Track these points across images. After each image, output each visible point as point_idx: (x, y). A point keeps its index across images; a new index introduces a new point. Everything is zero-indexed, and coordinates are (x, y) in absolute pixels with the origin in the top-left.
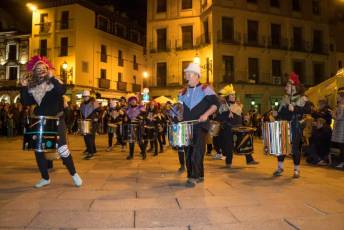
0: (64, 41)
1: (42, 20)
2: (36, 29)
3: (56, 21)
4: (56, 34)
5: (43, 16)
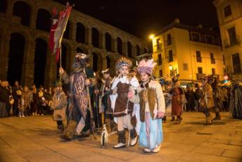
0: (171, 53)
1: (158, 42)
2: (155, 49)
3: (164, 41)
4: (165, 49)
5: (158, 40)
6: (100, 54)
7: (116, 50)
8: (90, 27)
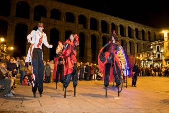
6: (125, 40)
7: (135, 37)
8: (118, 25)
